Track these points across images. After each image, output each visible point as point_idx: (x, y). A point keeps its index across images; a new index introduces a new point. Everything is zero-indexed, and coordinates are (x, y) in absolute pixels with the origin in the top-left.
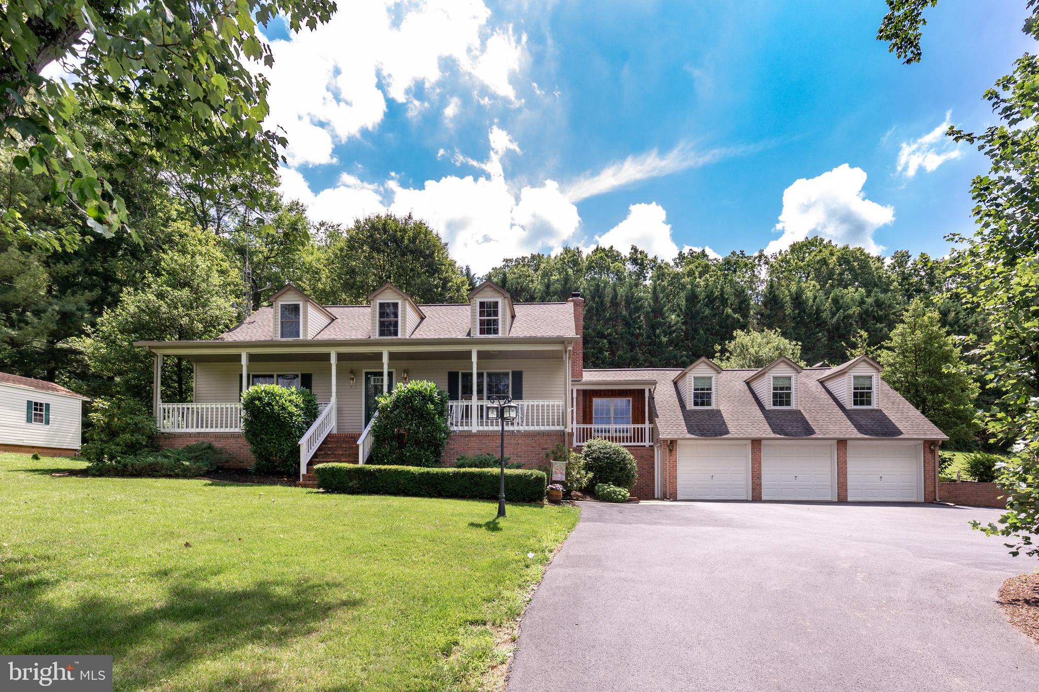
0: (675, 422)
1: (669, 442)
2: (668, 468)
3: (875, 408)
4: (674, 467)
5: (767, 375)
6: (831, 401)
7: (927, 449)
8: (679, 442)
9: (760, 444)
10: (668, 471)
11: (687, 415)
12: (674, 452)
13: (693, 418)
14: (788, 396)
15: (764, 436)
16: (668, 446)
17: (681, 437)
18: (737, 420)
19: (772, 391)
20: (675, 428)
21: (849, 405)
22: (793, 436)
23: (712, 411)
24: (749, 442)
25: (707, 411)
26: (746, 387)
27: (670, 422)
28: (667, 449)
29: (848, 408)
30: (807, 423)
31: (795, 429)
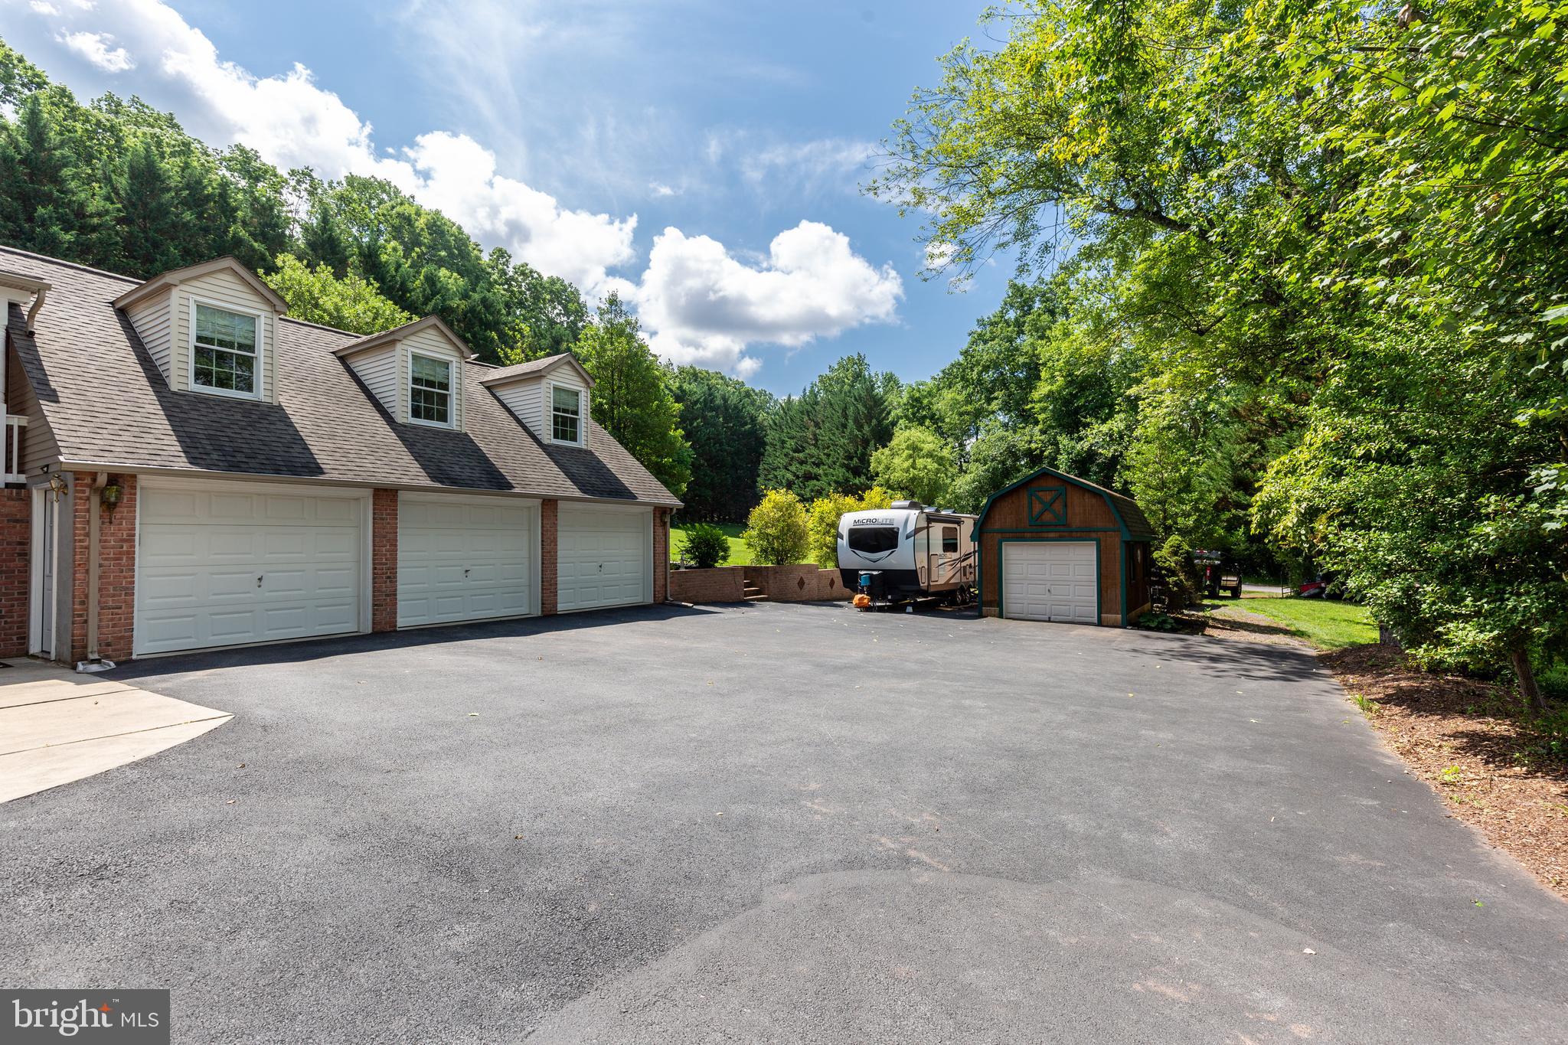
0: (126, 420)
1: (102, 480)
2: (95, 559)
3: (584, 447)
4: (124, 557)
5: (399, 346)
6: (514, 424)
7: (658, 521)
8: (143, 481)
9: (394, 500)
10: (95, 572)
11: (174, 405)
12: (121, 512)
13: (194, 414)
14: (443, 400)
15: (405, 481)
16: (101, 492)
17: (154, 464)
18: (332, 436)
19: (410, 385)
20: (126, 436)
21: (548, 438)
22: (467, 485)
23: (256, 405)
24: (368, 493)
25: (241, 403)
26: (340, 368)
27: (107, 418)
28: (95, 501)
29: (546, 441)
30: (487, 460)
31: (467, 472)
